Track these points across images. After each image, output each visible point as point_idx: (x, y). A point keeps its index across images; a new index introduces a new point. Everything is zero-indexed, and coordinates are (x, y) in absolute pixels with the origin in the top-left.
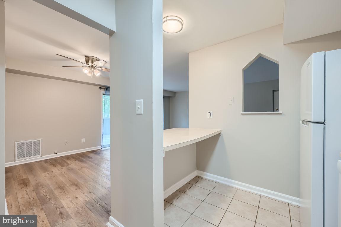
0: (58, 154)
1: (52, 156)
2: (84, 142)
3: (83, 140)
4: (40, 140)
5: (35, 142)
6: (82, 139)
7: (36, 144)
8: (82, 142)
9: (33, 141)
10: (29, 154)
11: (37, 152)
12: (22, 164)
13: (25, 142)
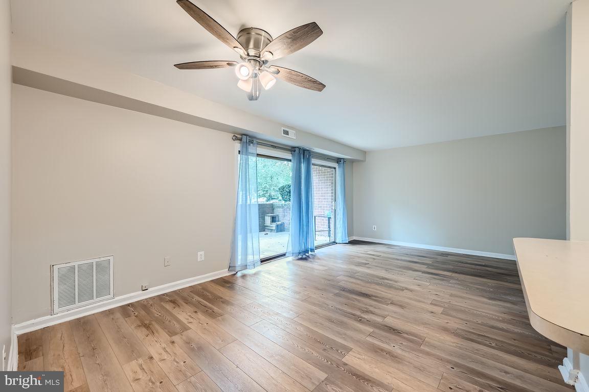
0: (150, 290)
1: (137, 296)
2: (203, 259)
3: (201, 255)
4: (111, 258)
5: (98, 264)
6: (199, 253)
7: (102, 268)
8: (199, 260)
9: (94, 261)
10: (86, 294)
11: (103, 290)
12: (70, 322)
13: (76, 264)
